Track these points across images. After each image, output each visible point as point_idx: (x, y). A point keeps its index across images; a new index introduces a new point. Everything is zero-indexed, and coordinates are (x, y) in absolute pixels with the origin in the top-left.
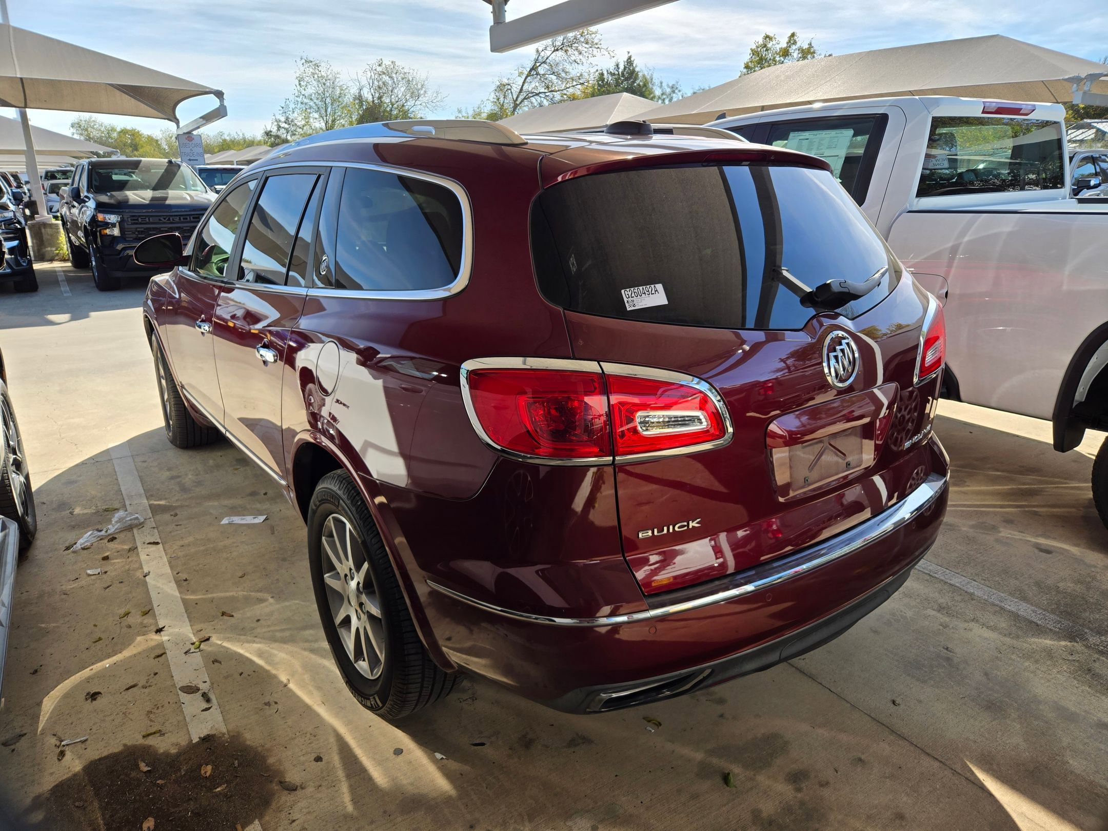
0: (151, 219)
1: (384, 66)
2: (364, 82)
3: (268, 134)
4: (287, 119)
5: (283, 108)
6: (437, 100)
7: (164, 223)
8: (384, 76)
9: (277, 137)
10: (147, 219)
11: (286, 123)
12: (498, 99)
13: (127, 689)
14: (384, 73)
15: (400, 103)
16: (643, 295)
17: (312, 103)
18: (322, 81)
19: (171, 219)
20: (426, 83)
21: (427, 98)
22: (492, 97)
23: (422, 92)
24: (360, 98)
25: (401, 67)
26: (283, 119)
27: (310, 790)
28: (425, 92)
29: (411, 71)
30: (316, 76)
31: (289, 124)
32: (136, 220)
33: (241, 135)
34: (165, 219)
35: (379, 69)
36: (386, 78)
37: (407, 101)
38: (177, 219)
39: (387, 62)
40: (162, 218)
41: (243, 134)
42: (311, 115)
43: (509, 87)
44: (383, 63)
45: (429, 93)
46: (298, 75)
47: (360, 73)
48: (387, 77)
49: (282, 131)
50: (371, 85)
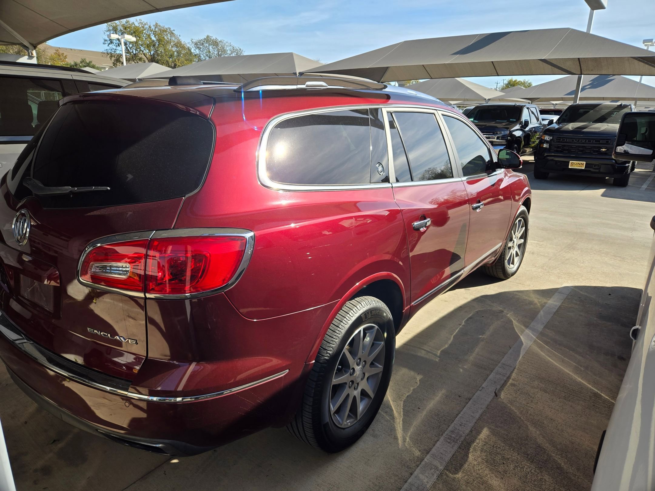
0: (568, 140)
7: (575, 143)
10: (566, 139)
19: (580, 140)
32: (559, 140)
34: (576, 140)
38: (584, 141)
40: (574, 140)
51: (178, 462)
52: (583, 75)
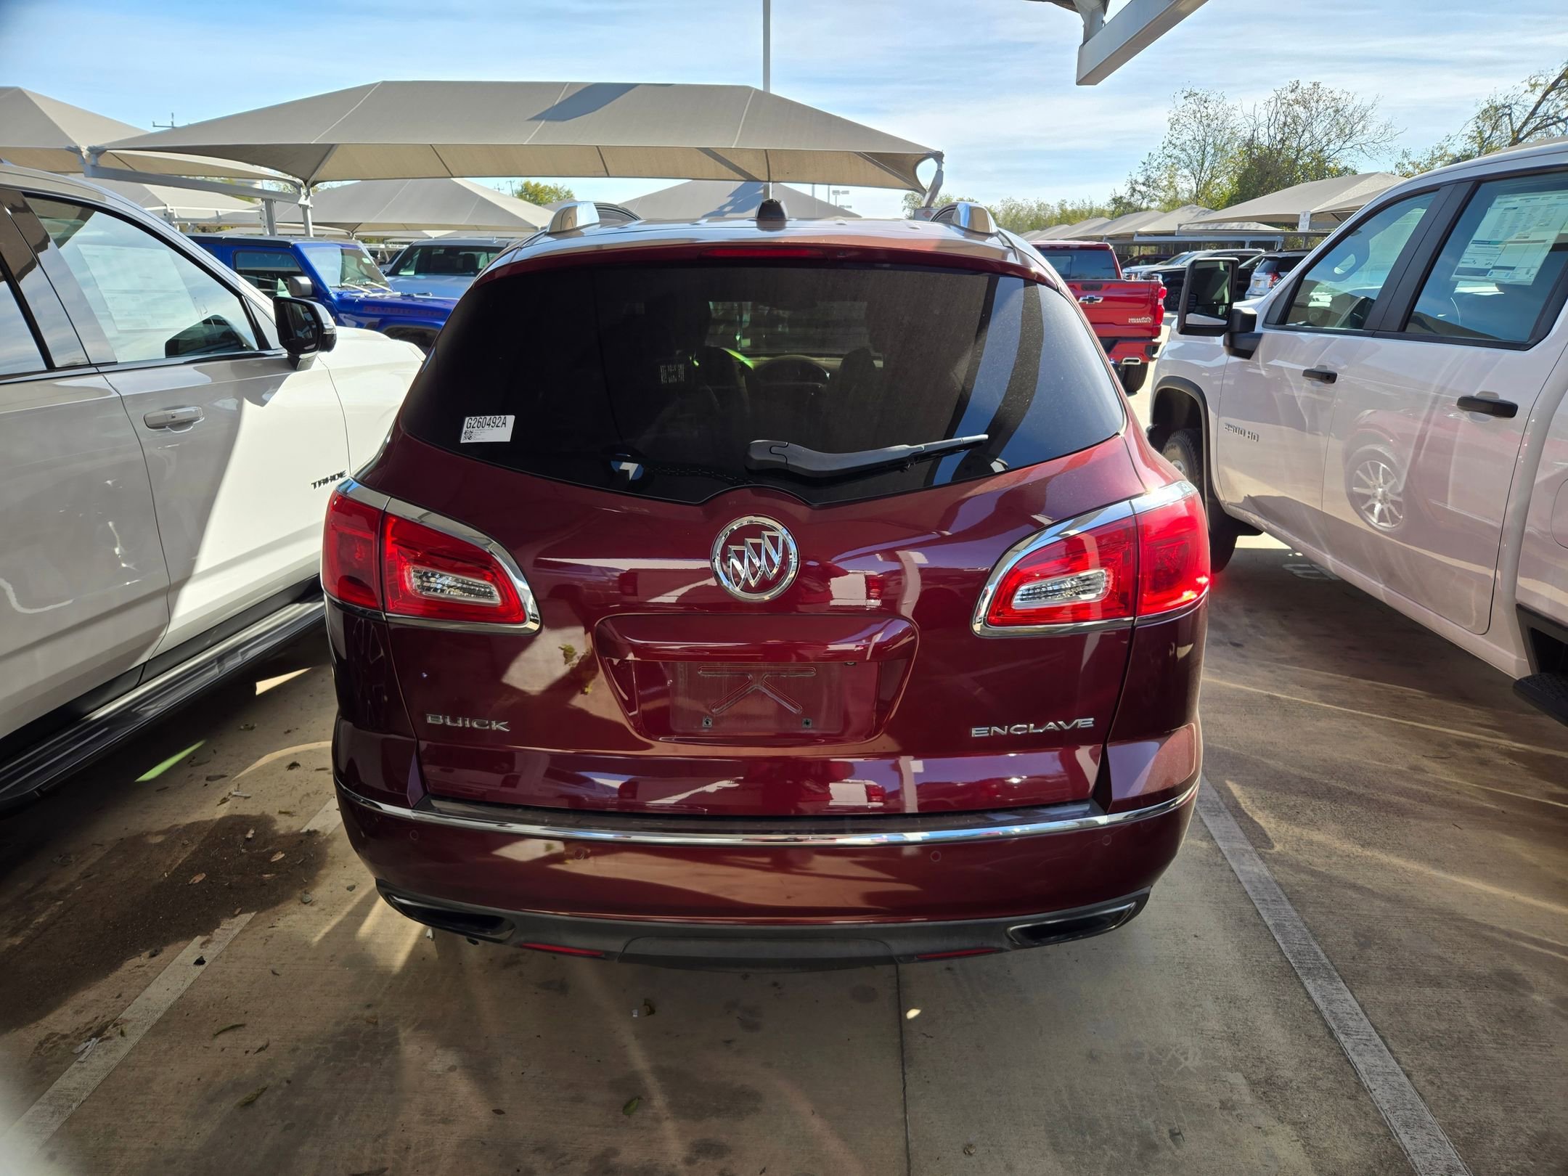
1: (1300, 91)
2: (1263, 119)
3: (1118, 201)
4: (1148, 178)
5: (1144, 164)
6: (1383, 138)
8: (1296, 107)
9: (1129, 204)
11: (1144, 184)
12: (1480, 133)
13: (318, 770)
14: (1298, 103)
15: (1317, 147)
16: (487, 427)
17: (1183, 156)
18: (1205, 121)
20: (1368, 114)
21: (1366, 137)
22: (1471, 129)
23: (1359, 127)
24: (1250, 143)
25: (1328, 91)
26: (1141, 179)
27: (315, 909)
28: (1364, 127)
29: (1344, 97)
30: (1198, 115)
31: (1149, 186)
33: (1088, 204)
35: (1291, 96)
36: (1299, 109)
37: (1329, 141)
39: (1306, 85)
41: (1091, 203)
42: (1179, 172)
43: (1507, 111)
44: (1300, 87)
45: (1371, 128)
46: (1171, 116)
47: (1260, 104)
48: (1302, 108)
49: (1137, 196)
50: (1272, 120)
51: (920, 1014)
52: (771, 184)
